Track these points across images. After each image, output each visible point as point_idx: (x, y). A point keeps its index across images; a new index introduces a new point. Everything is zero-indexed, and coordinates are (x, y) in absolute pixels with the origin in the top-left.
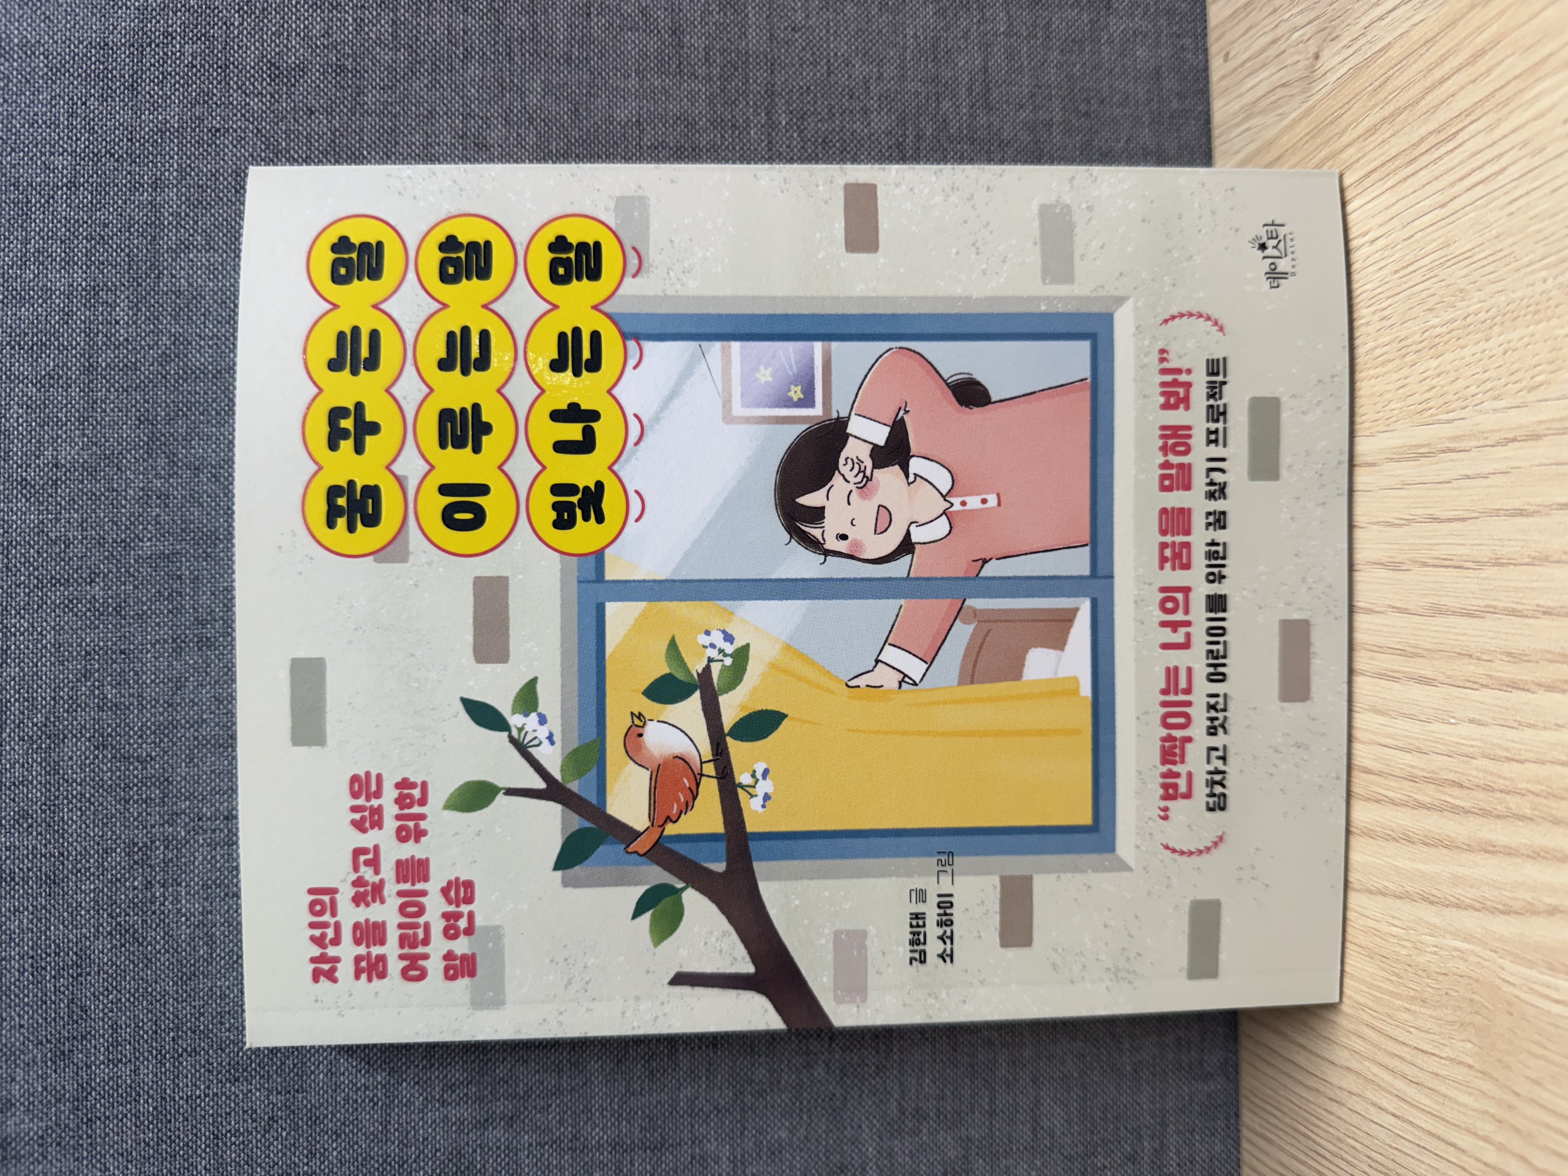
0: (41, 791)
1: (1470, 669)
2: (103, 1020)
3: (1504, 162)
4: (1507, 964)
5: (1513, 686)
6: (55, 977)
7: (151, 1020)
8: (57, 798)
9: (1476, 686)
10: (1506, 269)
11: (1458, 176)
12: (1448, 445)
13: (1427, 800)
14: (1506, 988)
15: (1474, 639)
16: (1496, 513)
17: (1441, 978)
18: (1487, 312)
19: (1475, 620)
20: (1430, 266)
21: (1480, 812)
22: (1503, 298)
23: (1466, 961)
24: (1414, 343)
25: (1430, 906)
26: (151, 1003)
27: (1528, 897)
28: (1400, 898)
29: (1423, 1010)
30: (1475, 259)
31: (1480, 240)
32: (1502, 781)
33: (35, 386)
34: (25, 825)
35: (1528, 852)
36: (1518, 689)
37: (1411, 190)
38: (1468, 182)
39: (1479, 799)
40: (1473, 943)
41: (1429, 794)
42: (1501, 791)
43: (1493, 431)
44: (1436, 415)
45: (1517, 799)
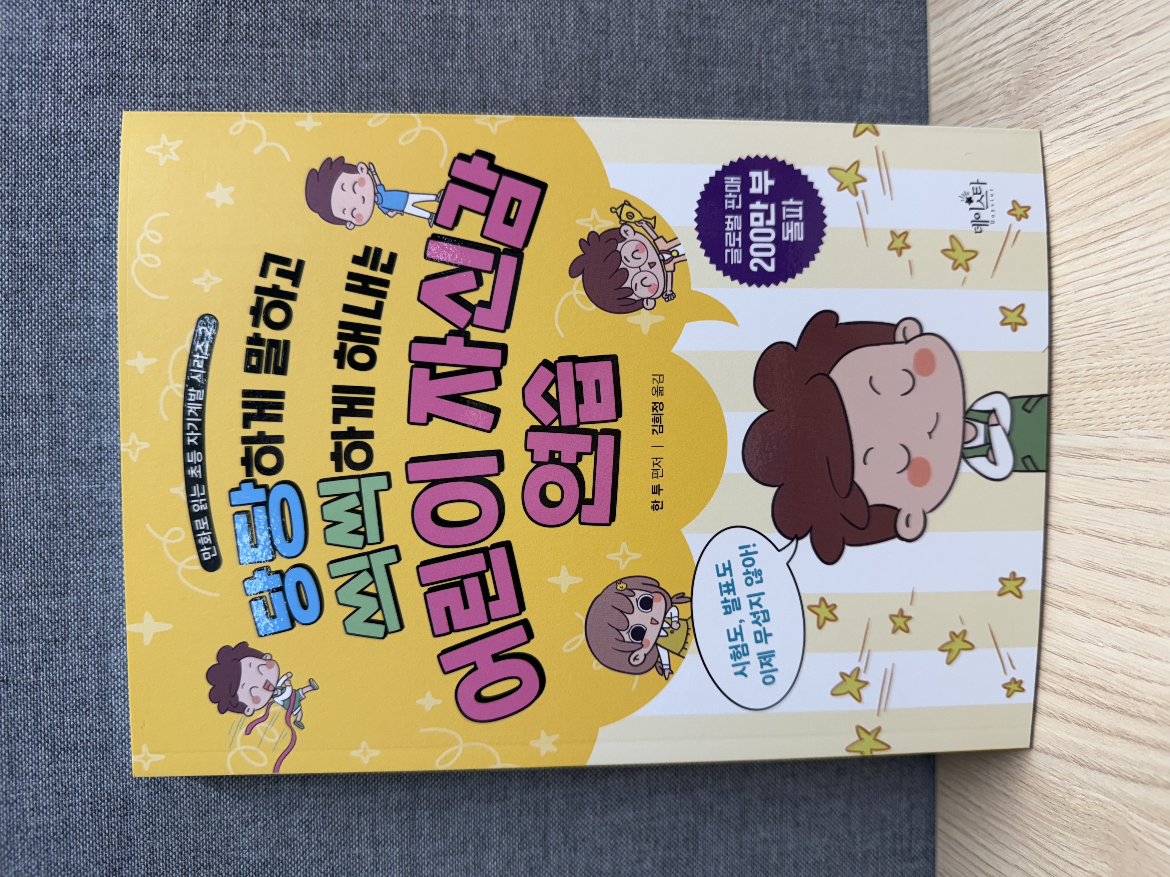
0: (94, 684)
1: (1114, 611)
2: (143, 846)
3: (1152, 263)
4: (1135, 816)
5: (1145, 629)
6: (108, 817)
7: (178, 845)
8: (107, 689)
9: (1118, 624)
10: (1151, 339)
11: (1117, 265)
12: (1103, 453)
13: (1080, 695)
14: (1133, 831)
15: (1118, 591)
16: (1137, 507)
17: (1087, 817)
18: (1136, 366)
19: (1120, 578)
20: (1095, 324)
21: (1119, 710)
22: (1148, 359)
23: (1106, 809)
24: (1080, 376)
25: (1079, 767)
26: (178, 833)
27: (1152, 773)
28: (1058, 757)
29: (1073, 836)
30: (1128, 327)
31: (1132, 315)
32: (1135, 692)
33: (83, 389)
34: (84, 710)
35: (1152, 743)
36: (1149, 631)
37: (1082, 267)
38: (1125, 271)
39: (1118, 701)
40: (1110, 798)
41: (1081, 691)
42: (1134, 699)
43: (1136, 450)
44: (1096, 430)
45: (1146, 706)
